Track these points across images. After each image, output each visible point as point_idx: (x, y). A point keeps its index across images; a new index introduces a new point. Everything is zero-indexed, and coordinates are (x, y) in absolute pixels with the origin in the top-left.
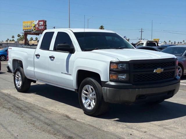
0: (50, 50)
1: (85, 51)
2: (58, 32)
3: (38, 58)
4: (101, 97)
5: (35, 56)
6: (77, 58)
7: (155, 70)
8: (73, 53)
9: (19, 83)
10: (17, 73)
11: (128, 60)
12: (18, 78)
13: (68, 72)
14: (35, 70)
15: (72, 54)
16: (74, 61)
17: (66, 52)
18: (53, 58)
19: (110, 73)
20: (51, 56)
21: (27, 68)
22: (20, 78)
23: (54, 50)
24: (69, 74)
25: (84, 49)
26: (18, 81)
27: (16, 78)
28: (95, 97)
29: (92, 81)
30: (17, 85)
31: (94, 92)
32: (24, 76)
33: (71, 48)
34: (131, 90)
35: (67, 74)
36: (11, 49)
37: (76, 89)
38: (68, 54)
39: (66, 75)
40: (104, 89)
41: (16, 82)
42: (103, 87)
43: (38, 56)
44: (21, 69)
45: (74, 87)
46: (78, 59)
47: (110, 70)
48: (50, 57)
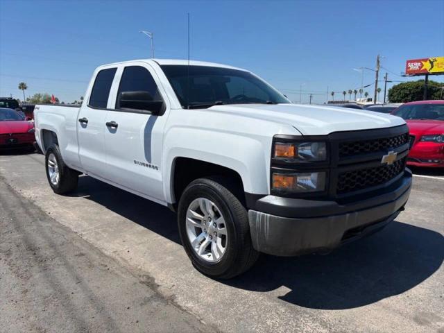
0: (108, 107)
1: (192, 108)
2: (125, 68)
3: (84, 127)
4: (242, 235)
5: (79, 123)
6: (172, 127)
7: (384, 157)
8: (162, 114)
9: (55, 176)
10: (50, 157)
11: (327, 133)
12: (52, 165)
13: (149, 160)
14: (80, 153)
15: (159, 117)
16: (164, 135)
17: (144, 111)
18: (113, 126)
19: (272, 171)
20: (109, 121)
21: (66, 147)
22: (56, 167)
23: (116, 107)
24: (152, 164)
25: (187, 103)
26: (54, 171)
27: (49, 166)
28: (224, 231)
29: (215, 190)
30: (52, 181)
31: (221, 220)
32: (61, 163)
33: (155, 101)
34: (333, 218)
35: (147, 165)
36: (38, 109)
37: (171, 203)
38: (149, 116)
39: (146, 167)
40: (255, 215)
41: (51, 174)
42: (250, 211)
43: (83, 121)
44: (56, 147)
45: (166, 199)
46: (175, 129)
47: (274, 163)
48: (109, 125)
